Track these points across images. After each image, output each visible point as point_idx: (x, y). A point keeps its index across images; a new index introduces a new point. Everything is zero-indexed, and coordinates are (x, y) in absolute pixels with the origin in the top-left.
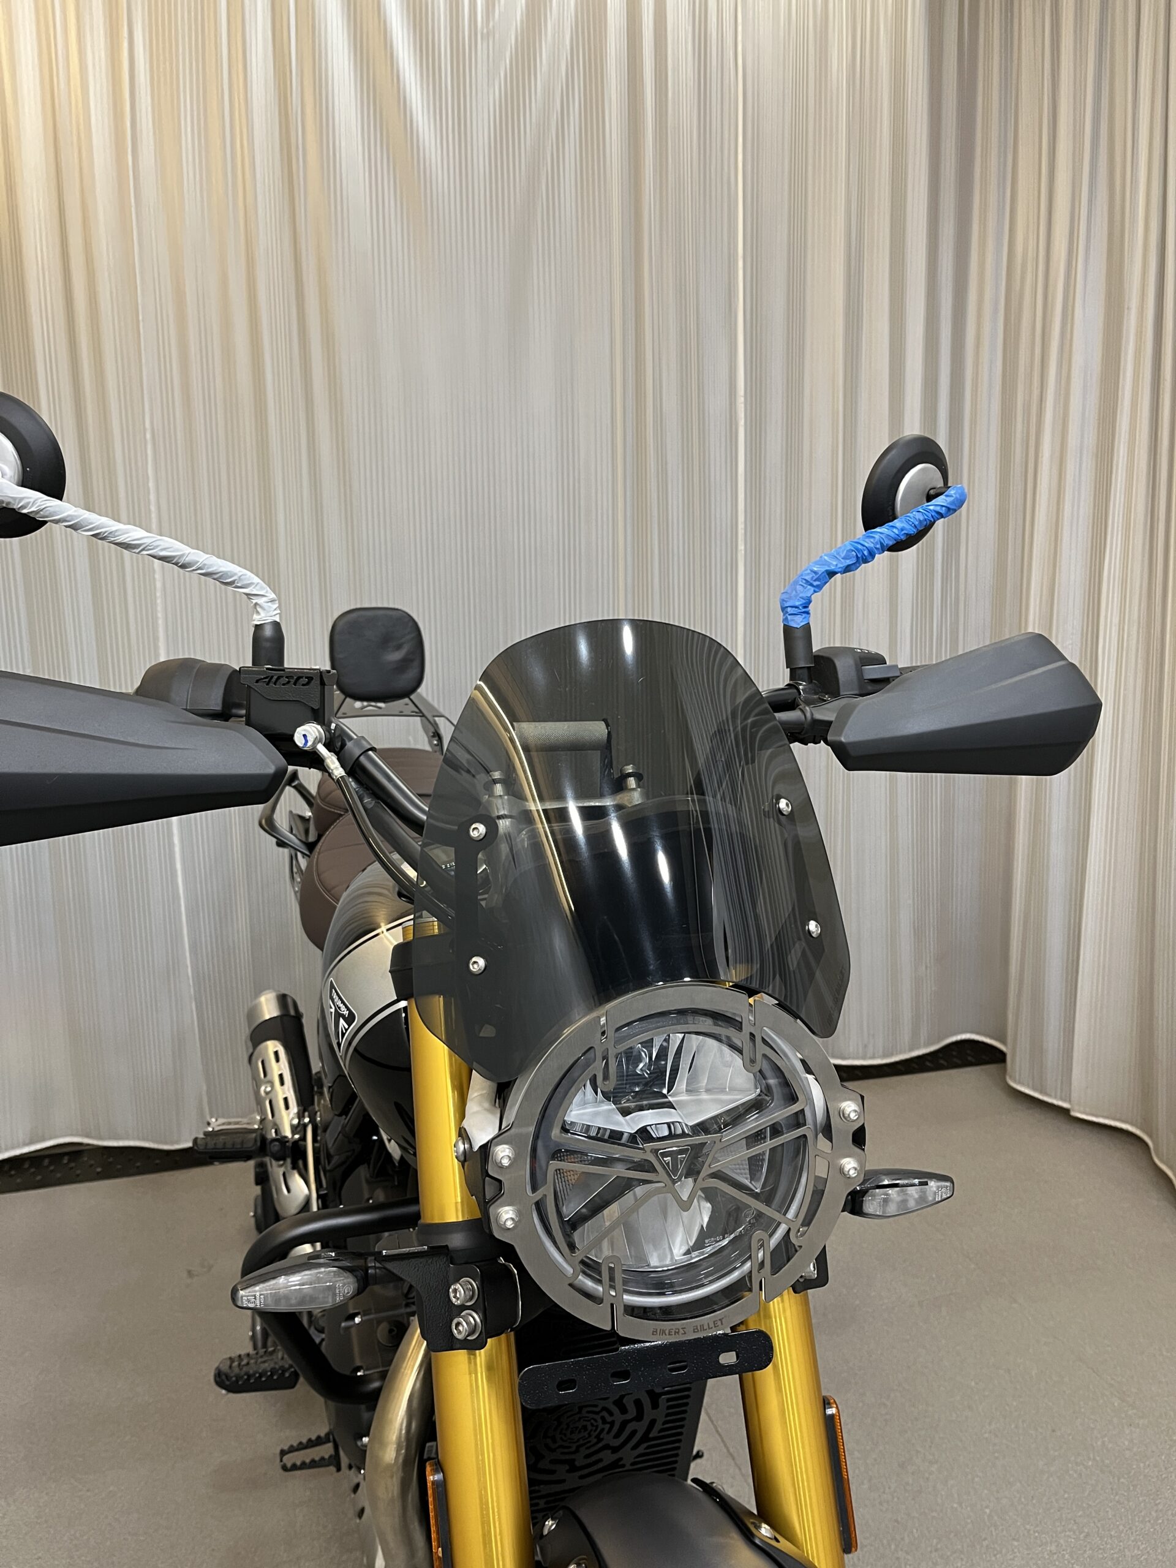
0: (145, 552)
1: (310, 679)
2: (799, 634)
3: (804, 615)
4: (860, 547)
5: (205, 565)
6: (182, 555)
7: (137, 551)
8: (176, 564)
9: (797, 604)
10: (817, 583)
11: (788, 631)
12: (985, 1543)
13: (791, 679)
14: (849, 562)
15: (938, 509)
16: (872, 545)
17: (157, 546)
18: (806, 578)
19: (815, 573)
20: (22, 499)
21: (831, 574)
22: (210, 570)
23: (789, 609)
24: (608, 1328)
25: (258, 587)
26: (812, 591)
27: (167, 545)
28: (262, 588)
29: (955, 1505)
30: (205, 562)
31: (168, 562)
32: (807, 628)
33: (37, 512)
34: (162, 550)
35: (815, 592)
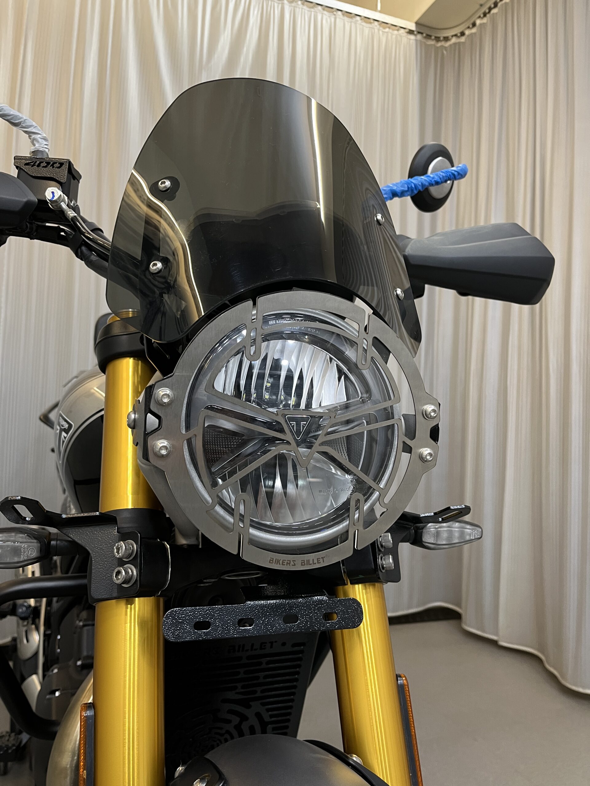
1: (61, 164)
24: (235, 553)
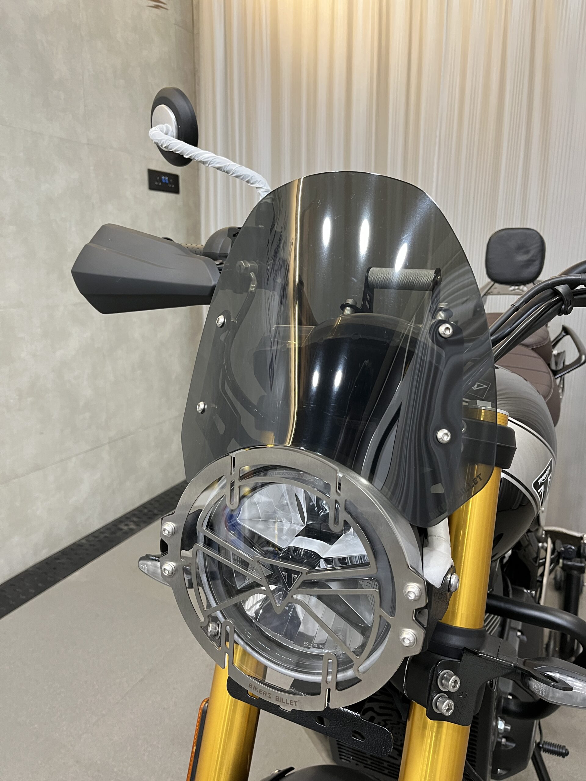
0: (210, 165)
5: (236, 171)
6: (225, 166)
8: (224, 171)
17: (215, 161)
22: (238, 174)
27: (219, 161)
30: (236, 169)
31: (221, 170)
34: (218, 163)
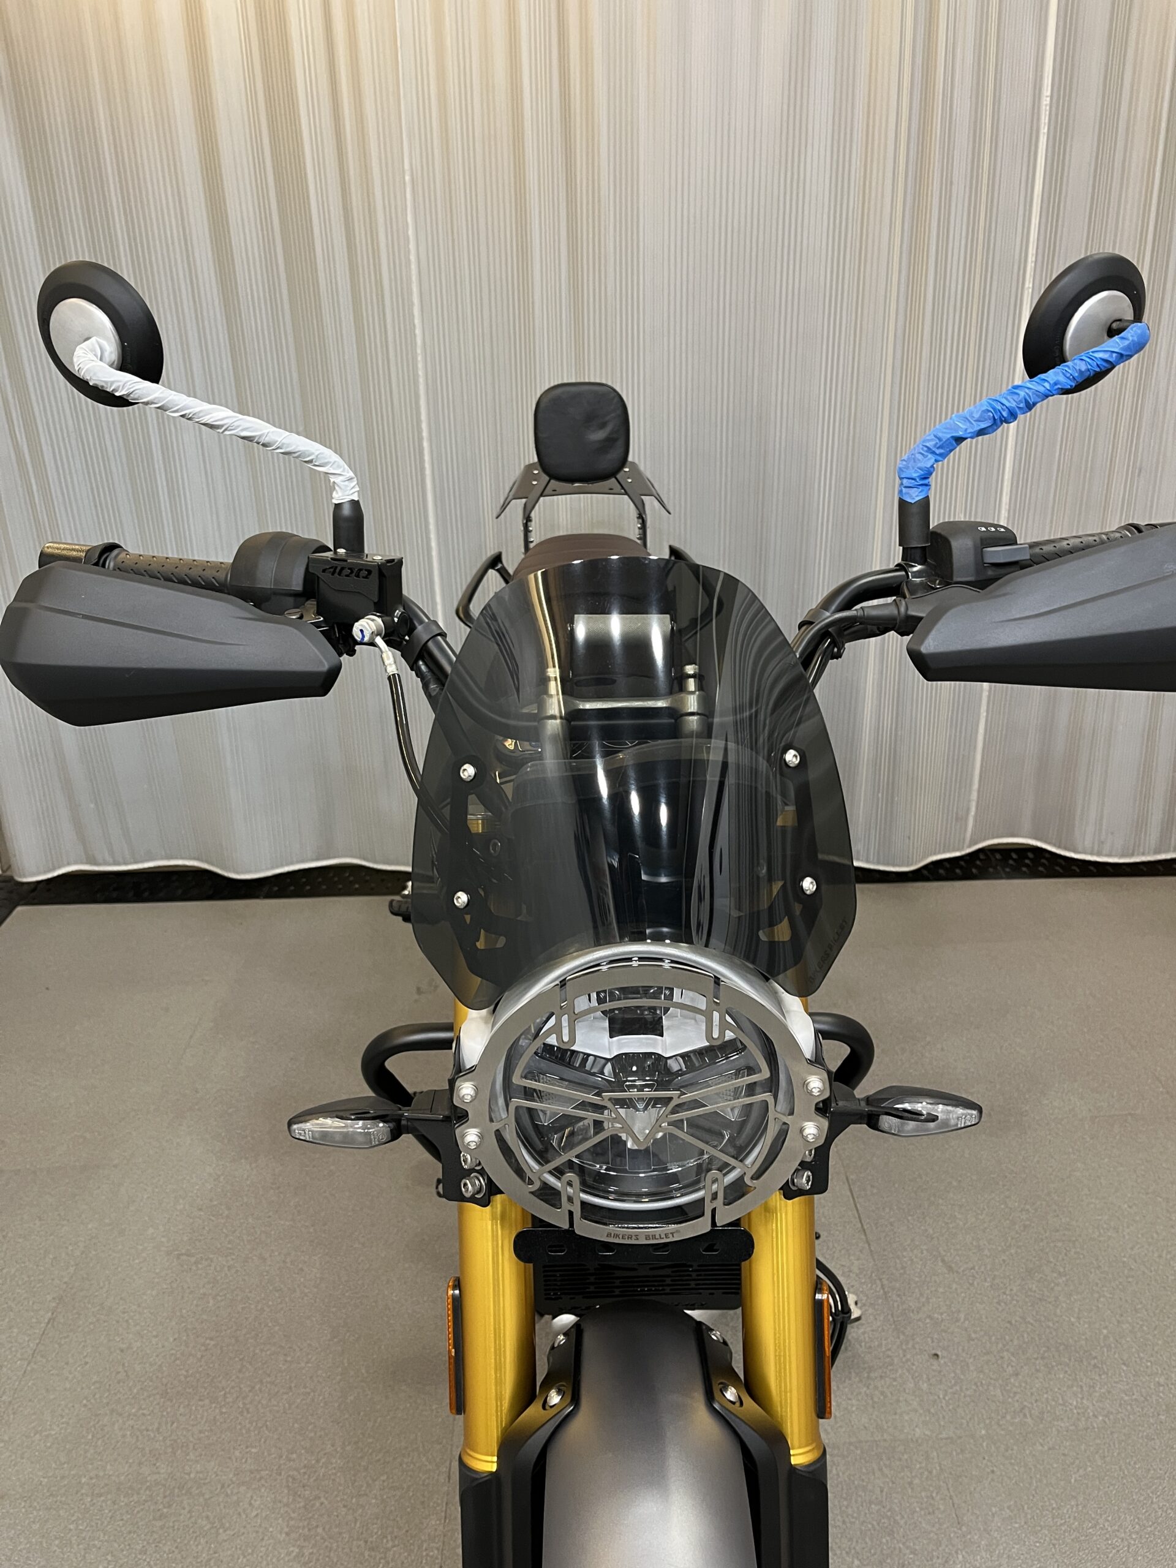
0: (227, 433)
2: (914, 510)
3: (921, 488)
4: (999, 407)
6: (260, 436)
7: (221, 431)
8: (258, 443)
9: (915, 475)
10: (942, 451)
11: (903, 505)
12: (1093, 1362)
13: (902, 560)
14: (983, 425)
15: (1106, 356)
16: (1014, 404)
17: (238, 426)
18: (928, 444)
19: (940, 439)
20: (112, 383)
21: (959, 440)
23: (905, 481)
25: (335, 466)
26: (933, 460)
27: (247, 425)
28: (339, 467)
29: (1073, 1320)
30: (285, 442)
31: (252, 442)
32: (925, 503)
33: (128, 395)
34: (243, 430)
35: (936, 461)
